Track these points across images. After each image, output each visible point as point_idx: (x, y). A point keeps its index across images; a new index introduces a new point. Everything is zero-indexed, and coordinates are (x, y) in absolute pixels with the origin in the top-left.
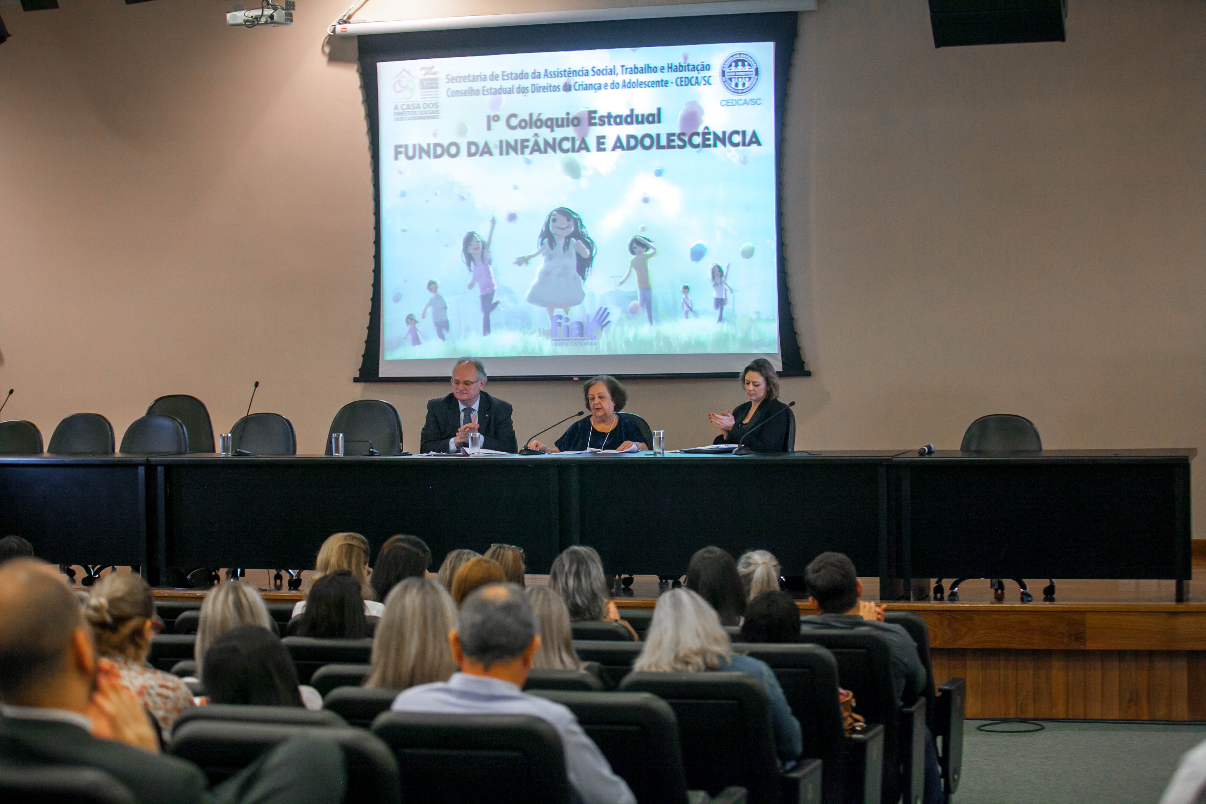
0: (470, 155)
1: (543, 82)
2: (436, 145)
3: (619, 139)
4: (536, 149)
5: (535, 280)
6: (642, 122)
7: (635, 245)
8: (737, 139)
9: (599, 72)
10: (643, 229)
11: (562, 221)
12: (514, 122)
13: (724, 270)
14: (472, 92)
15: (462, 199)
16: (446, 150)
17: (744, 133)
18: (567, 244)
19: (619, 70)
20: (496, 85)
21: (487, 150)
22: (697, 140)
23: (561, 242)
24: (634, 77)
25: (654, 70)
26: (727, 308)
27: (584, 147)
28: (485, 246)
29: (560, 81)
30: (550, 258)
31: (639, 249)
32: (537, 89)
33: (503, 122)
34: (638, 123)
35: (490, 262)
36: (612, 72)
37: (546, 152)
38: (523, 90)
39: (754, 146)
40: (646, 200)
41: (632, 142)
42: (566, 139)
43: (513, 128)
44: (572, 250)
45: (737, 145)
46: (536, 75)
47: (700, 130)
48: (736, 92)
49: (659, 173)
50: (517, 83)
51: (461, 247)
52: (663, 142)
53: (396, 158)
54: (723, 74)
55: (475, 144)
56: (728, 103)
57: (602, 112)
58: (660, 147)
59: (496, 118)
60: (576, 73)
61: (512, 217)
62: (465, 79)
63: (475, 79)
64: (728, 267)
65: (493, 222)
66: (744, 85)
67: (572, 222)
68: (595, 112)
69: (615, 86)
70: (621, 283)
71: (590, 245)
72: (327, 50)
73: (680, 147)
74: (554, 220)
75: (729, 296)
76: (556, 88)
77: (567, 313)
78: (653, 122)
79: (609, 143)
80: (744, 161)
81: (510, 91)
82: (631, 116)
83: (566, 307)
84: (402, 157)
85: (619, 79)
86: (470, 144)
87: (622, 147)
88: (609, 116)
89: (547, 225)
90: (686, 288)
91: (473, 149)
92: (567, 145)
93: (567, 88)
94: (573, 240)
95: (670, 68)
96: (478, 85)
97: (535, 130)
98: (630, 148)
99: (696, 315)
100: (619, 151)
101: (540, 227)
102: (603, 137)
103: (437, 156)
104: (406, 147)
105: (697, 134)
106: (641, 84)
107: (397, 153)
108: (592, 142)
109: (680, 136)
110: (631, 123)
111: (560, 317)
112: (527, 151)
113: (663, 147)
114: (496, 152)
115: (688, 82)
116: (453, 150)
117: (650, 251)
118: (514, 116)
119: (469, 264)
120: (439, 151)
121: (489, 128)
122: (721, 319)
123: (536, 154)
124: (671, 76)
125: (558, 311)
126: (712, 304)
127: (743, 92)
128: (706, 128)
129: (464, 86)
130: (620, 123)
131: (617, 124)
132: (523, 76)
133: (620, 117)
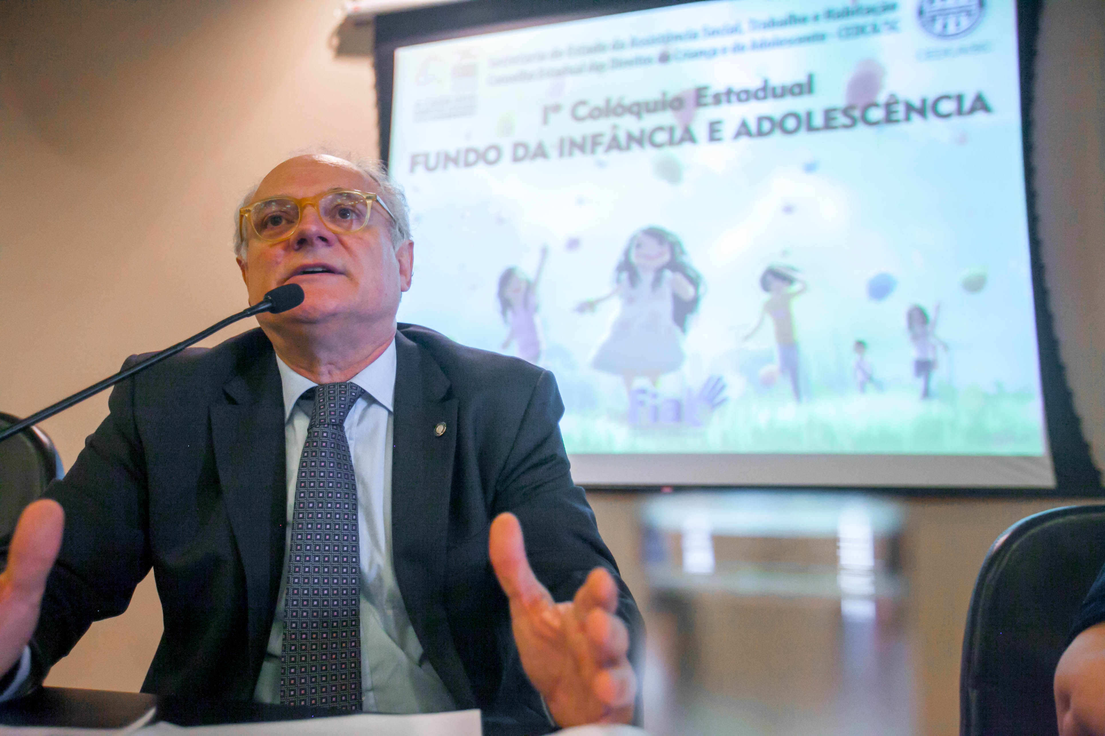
0: (516, 159)
1: (628, 54)
2: (468, 151)
3: (744, 125)
4: (614, 144)
5: (604, 336)
6: (782, 95)
7: (770, 278)
8: (947, 106)
9: (714, 33)
10: (784, 254)
11: (652, 246)
12: (582, 111)
13: (931, 313)
14: (524, 77)
15: (500, 221)
16: (482, 156)
17: (959, 98)
18: (657, 281)
19: (745, 26)
20: (558, 64)
21: (541, 152)
22: (876, 114)
23: (647, 278)
24: (770, 34)
25: (803, 20)
26: (937, 376)
27: (689, 137)
28: (530, 287)
29: (654, 51)
30: (630, 301)
31: (775, 283)
32: (617, 64)
33: (565, 115)
34: (775, 96)
35: (535, 309)
36: (735, 30)
37: (628, 148)
38: (597, 68)
39: (980, 116)
40: (788, 209)
41: (766, 126)
42: (660, 129)
43: (578, 119)
44: (666, 289)
45: (947, 116)
46: (618, 46)
47: (882, 98)
48: (943, 35)
49: (810, 168)
50: (588, 59)
51: (493, 288)
52: (818, 120)
53: (412, 170)
54: (920, 13)
55: (524, 146)
56: (929, 55)
57: (718, 86)
58: (810, 128)
59: (557, 108)
60: (678, 37)
61: (573, 244)
62: (514, 60)
63: (529, 59)
64: (938, 308)
65: (544, 252)
66: (958, 24)
67: (666, 248)
68: (705, 88)
69: (738, 48)
70: (747, 338)
71: (694, 281)
72: (335, 42)
73: (846, 127)
74: (638, 246)
75: (942, 358)
76: (645, 61)
77: (654, 383)
78: (800, 93)
79: (729, 129)
80: (962, 139)
81: (578, 70)
82: (764, 89)
83: (653, 375)
84: (420, 170)
85: (746, 38)
86: (517, 146)
87: (749, 134)
88: (729, 92)
89: (627, 253)
90: (860, 345)
91: (521, 152)
92: (661, 137)
93: (664, 58)
94: (668, 274)
95: (830, 15)
96: (532, 67)
97: (613, 120)
98: (760, 134)
99: (880, 386)
100: (744, 140)
101: (616, 256)
102: (718, 122)
103: (467, 165)
104: (426, 156)
105: (875, 105)
106: (779, 43)
107: (414, 164)
108: (700, 129)
109: (846, 112)
110: (765, 98)
111: (643, 391)
112: (600, 149)
113: (817, 129)
114: (553, 152)
115: (860, 30)
116: (492, 155)
117: (795, 288)
118: (583, 103)
119: (504, 312)
120: (472, 157)
121: (545, 121)
122: (926, 394)
123: (615, 154)
124: (831, 27)
125: (641, 382)
126: (908, 369)
127: (955, 35)
128: (892, 96)
129: (512, 70)
130: (747, 100)
131: (739, 100)
132: (599, 48)
133: (746, 92)
